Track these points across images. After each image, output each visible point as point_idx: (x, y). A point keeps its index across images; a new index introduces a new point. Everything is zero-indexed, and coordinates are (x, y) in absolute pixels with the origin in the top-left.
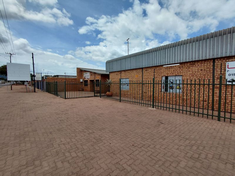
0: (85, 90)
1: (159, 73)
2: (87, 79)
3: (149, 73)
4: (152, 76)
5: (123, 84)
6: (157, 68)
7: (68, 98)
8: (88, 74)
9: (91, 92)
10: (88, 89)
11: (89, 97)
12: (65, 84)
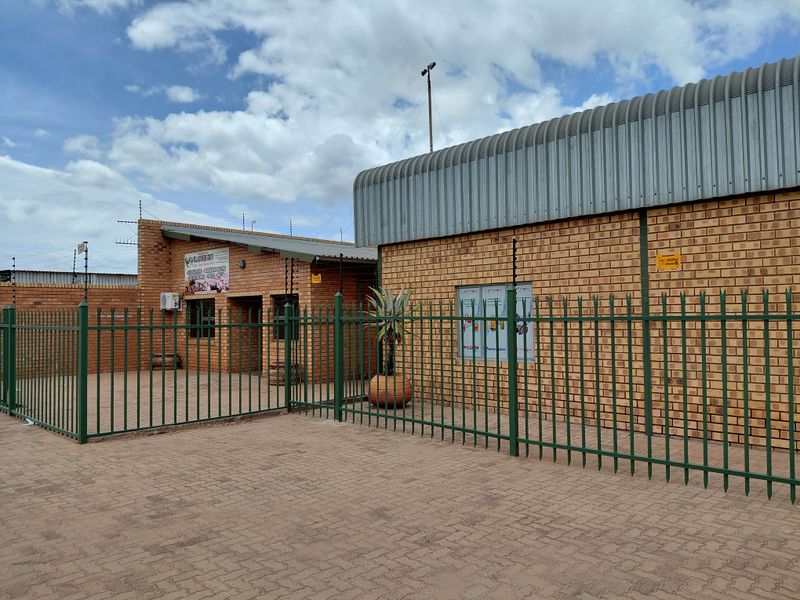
0: (192, 361)
1: (784, 243)
2: (208, 293)
3: (699, 241)
4: (724, 265)
5: (485, 319)
6: (768, 208)
7: (101, 437)
8: (220, 260)
9: (235, 377)
10: (215, 357)
11: (250, 417)
12: (85, 329)
